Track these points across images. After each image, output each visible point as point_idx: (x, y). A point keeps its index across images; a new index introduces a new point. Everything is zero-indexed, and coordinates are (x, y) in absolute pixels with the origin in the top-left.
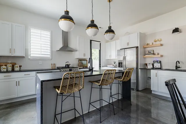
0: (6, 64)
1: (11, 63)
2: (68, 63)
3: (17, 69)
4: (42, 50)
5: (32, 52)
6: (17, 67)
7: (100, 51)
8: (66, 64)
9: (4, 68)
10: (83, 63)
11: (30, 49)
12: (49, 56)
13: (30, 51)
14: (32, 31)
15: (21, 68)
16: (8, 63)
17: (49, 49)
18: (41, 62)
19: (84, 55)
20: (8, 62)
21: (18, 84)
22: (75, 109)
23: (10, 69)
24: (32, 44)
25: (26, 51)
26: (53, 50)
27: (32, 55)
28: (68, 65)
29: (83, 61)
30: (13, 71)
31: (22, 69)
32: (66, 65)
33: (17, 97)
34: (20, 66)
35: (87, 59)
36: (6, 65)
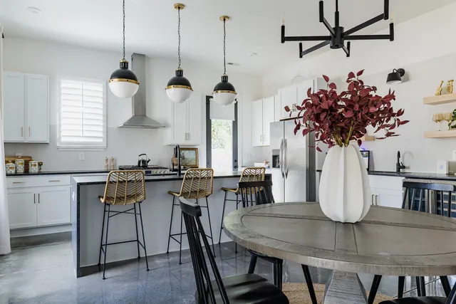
0: (13, 159)
1: (22, 157)
2: (144, 158)
3: (33, 169)
4: (85, 128)
5: (62, 134)
6: (35, 165)
7: (235, 124)
8: (141, 158)
9: (11, 168)
10: (186, 157)
11: (60, 125)
12: (101, 140)
13: (60, 132)
14: (63, 85)
15: (42, 166)
16: (17, 157)
17: (101, 123)
18: (83, 153)
19: (188, 136)
20: (17, 154)
21: (37, 199)
22: (138, 241)
23: (21, 169)
24: (63, 115)
25: (52, 130)
26: (109, 126)
27: (63, 140)
28: (144, 161)
29: (187, 151)
30: (27, 172)
31: (44, 169)
32: (139, 162)
33: (35, 225)
34: (40, 164)
35: (197, 147)
36: (14, 162)
